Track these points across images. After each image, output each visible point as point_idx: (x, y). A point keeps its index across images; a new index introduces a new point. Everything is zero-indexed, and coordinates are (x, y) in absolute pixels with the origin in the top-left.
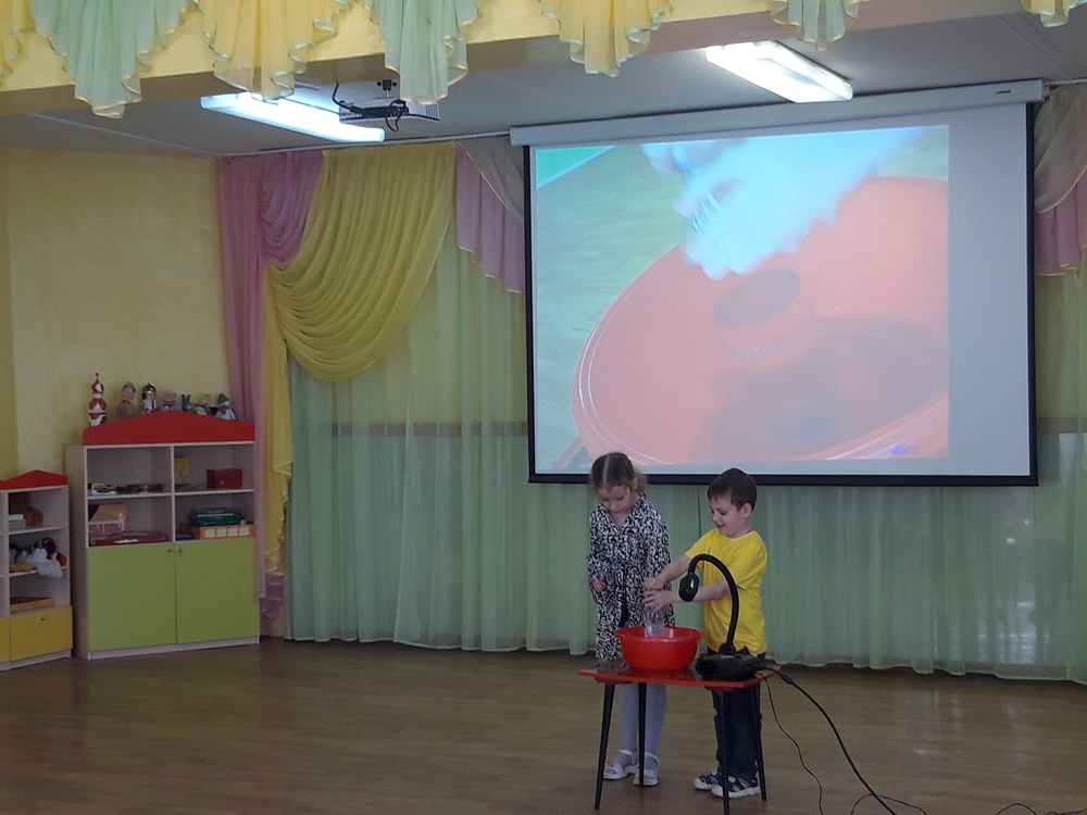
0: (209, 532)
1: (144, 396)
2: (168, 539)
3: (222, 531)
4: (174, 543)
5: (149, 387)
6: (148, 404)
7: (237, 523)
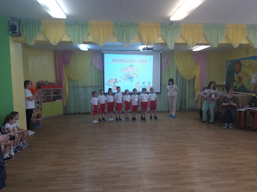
0: (57, 100)
1: (47, 82)
2: (51, 101)
3: (58, 100)
4: (53, 102)
5: (47, 81)
6: (47, 83)
7: (60, 99)
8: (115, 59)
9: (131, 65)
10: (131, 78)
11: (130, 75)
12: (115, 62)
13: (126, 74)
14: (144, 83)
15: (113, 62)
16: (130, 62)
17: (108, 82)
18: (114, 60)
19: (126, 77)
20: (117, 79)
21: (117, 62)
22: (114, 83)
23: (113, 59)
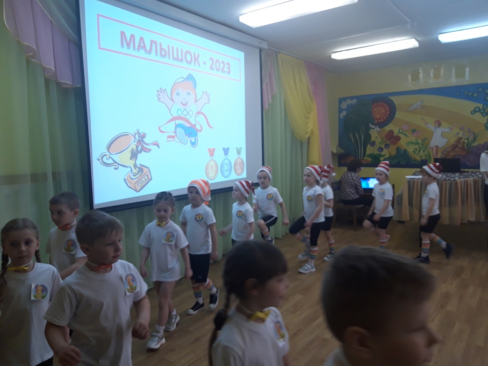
8: (133, 36)
9: (190, 77)
10: (191, 131)
11: (188, 117)
12: (131, 51)
13: (175, 115)
14: (226, 151)
15: (125, 50)
16: (184, 64)
17: (108, 148)
18: (128, 39)
19: (177, 126)
20: (144, 136)
21: (142, 51)
22: (134, 155)
23: (123, 33)
